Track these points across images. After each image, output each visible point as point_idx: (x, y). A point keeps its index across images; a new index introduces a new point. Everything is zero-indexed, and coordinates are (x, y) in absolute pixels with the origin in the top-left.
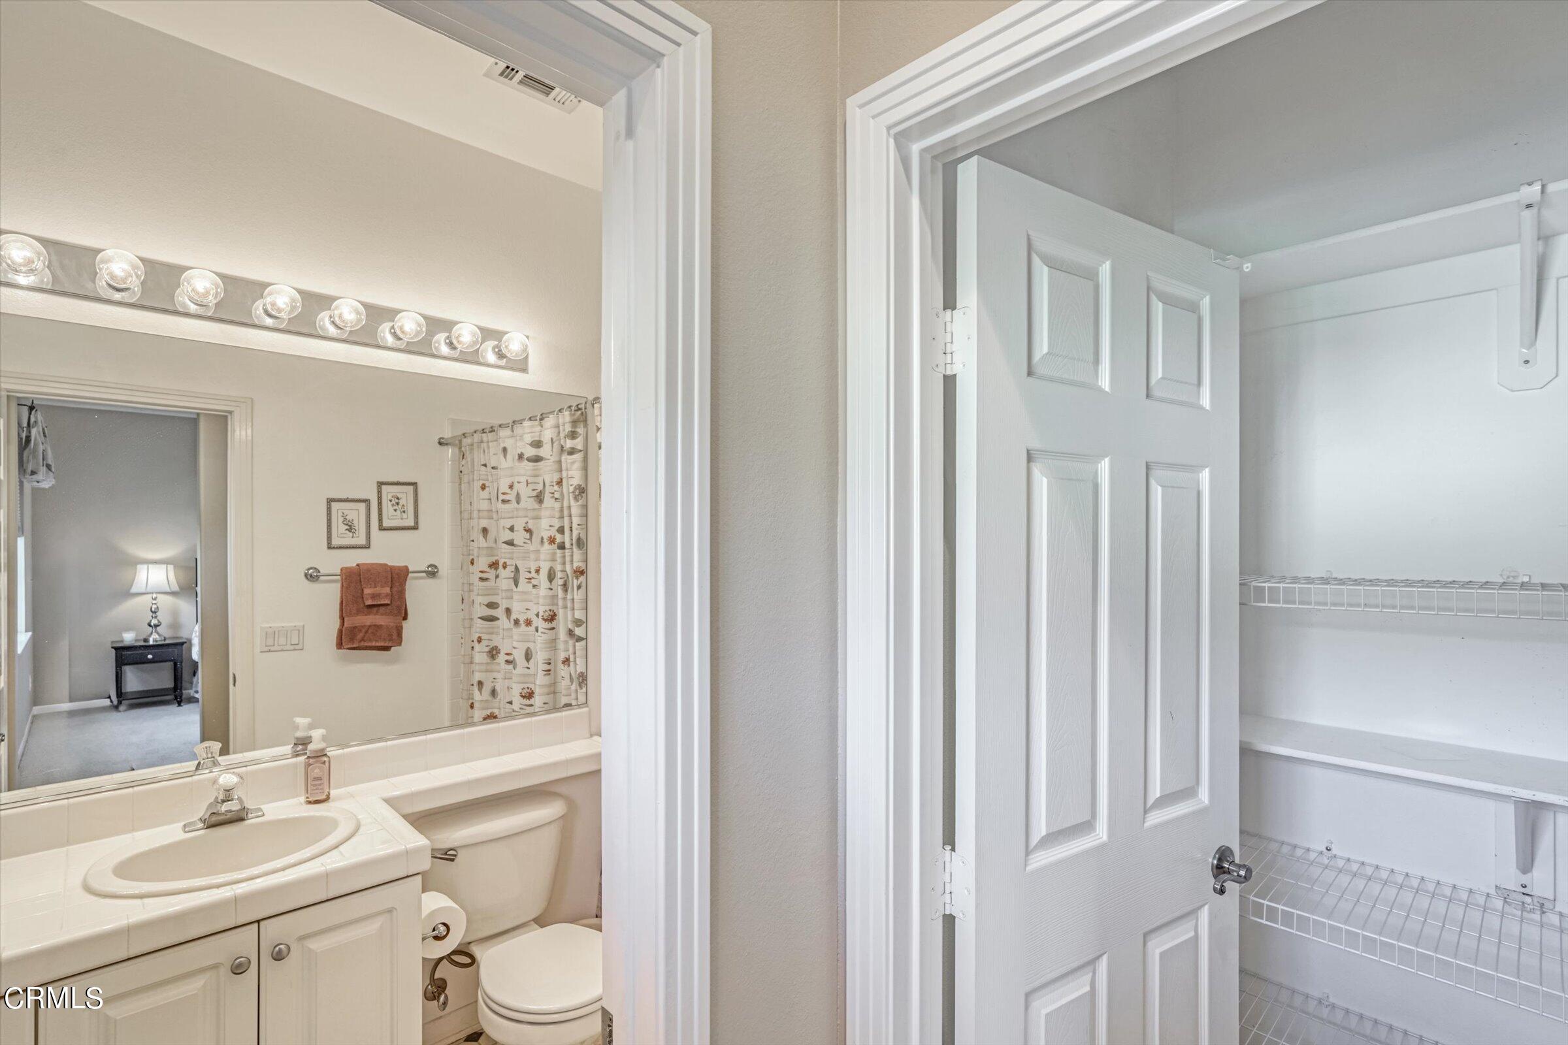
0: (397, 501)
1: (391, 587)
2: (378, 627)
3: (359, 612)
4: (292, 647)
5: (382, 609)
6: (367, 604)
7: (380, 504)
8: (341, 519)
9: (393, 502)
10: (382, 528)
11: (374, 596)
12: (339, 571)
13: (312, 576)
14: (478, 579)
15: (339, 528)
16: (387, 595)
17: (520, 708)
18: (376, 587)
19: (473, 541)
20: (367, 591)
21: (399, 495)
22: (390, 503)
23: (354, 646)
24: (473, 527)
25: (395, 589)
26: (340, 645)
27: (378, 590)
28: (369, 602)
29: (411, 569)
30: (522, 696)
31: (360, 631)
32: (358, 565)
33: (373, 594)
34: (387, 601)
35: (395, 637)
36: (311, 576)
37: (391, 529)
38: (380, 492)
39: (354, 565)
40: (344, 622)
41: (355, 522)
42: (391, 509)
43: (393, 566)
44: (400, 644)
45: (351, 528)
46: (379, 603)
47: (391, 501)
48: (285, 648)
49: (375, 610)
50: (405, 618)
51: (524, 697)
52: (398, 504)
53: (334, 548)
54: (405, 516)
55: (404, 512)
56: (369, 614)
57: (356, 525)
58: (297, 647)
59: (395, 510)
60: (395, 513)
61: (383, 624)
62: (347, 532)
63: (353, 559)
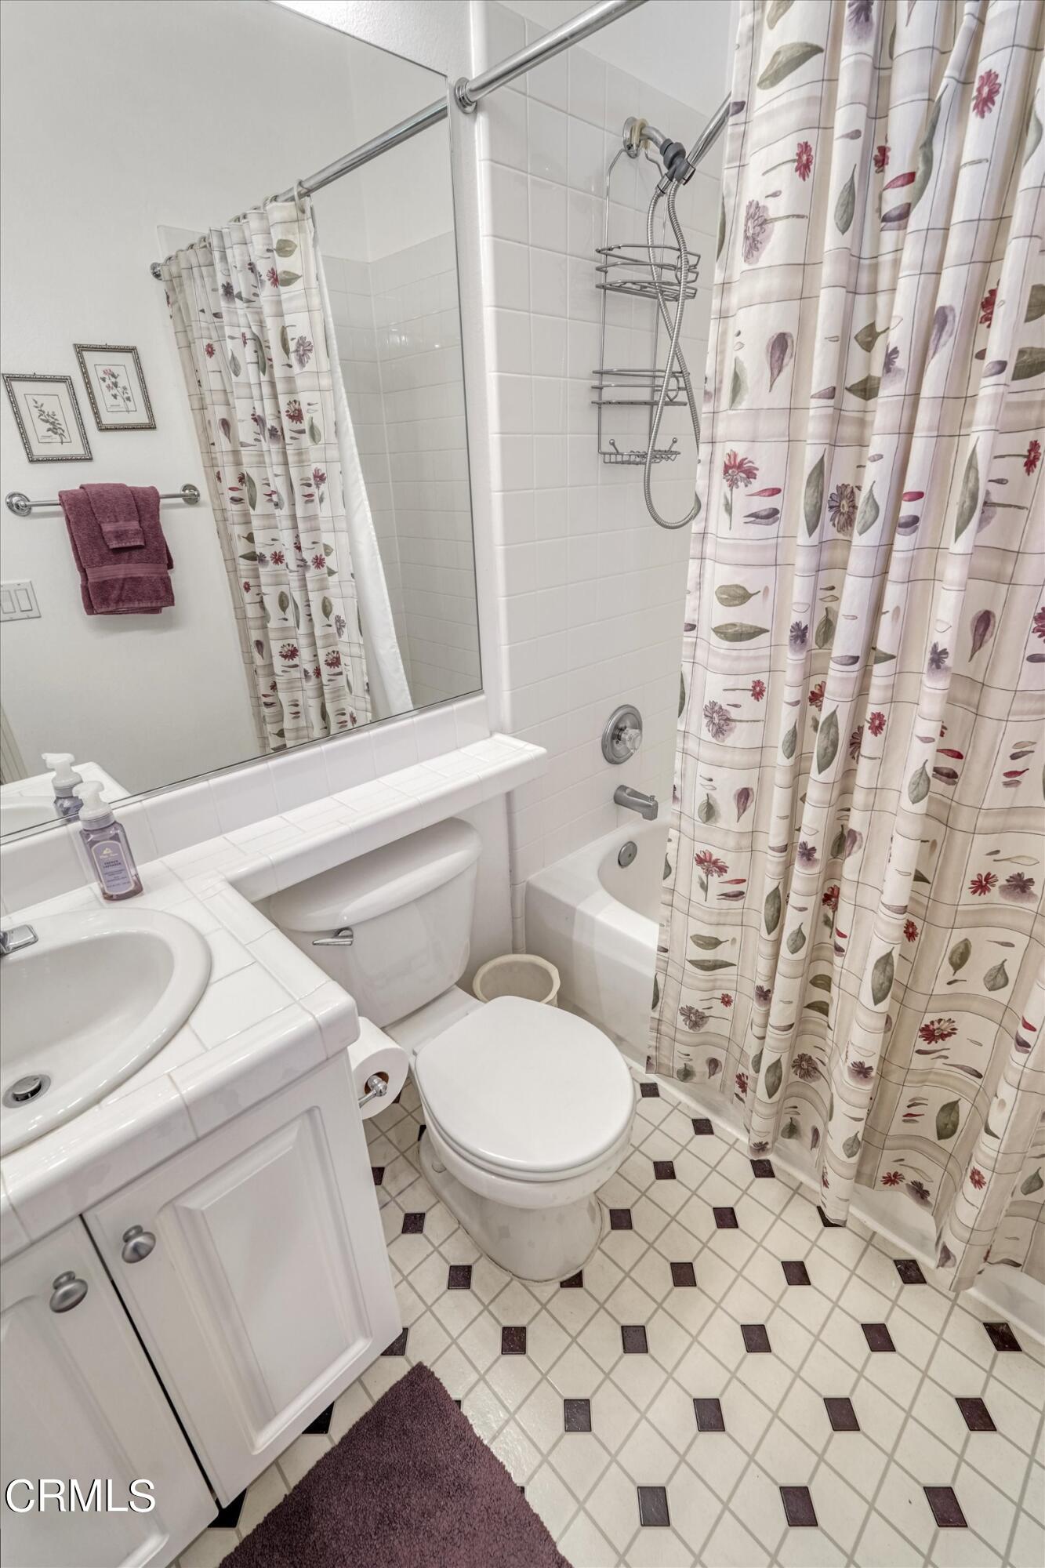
0: (113, 380)
1: (140, 521)
2: (137, 580)
3: (103, 561)
4: (25, 615)
5: (135, 554)
6: (111, 547)
7: (88, 384)
8: (35, 413)
9: (108, 382)
10: (103, 428)
11: (119, 535)
12: (56, 499)
13: (20, 507)
14: (229, 501)
15: (37, 429)
16: (137, 533)
17: (283, 671)
18: (117, 521)
19: (213, 444)
20: (107, 527)
21: (115, 370)
22: (104, 385)
23: (110, 609)
24: (209, 422)
25: (145, 524)
26: (90, 608)
27: (122, 525)
28: (114, 545)
29: (161, 493)
30: (283, 656)
31: (113, 587)
32: (82, 487)
33: (117, 532)
34: (139, 542)
35: (162, 594)
36: (18, 506)
37: (116, 429)
38: (82, 363)
39: (77, 488)
40: (86, 575)
41: (59, 416)
42: (108, 394)
43: (135, 488)
44: (172, 603)
45: (54, 428)
46: (128, 545)
47: (104, 380)
48: (14, 616)
49: (126, 555)
50: (170, 565)
51: (285, 657)
52: (116, 385)
53: (38, 461)
54: (130, 405)
55: (128, 399)
56: (118, 562)
57: (61, 421)
58: (31, 614)
59: (115, 396)
60: (115, 402)
61: (142, 575)
62: (50, 433)
63: (74, 478)
